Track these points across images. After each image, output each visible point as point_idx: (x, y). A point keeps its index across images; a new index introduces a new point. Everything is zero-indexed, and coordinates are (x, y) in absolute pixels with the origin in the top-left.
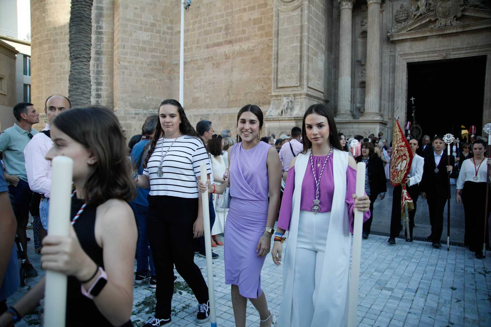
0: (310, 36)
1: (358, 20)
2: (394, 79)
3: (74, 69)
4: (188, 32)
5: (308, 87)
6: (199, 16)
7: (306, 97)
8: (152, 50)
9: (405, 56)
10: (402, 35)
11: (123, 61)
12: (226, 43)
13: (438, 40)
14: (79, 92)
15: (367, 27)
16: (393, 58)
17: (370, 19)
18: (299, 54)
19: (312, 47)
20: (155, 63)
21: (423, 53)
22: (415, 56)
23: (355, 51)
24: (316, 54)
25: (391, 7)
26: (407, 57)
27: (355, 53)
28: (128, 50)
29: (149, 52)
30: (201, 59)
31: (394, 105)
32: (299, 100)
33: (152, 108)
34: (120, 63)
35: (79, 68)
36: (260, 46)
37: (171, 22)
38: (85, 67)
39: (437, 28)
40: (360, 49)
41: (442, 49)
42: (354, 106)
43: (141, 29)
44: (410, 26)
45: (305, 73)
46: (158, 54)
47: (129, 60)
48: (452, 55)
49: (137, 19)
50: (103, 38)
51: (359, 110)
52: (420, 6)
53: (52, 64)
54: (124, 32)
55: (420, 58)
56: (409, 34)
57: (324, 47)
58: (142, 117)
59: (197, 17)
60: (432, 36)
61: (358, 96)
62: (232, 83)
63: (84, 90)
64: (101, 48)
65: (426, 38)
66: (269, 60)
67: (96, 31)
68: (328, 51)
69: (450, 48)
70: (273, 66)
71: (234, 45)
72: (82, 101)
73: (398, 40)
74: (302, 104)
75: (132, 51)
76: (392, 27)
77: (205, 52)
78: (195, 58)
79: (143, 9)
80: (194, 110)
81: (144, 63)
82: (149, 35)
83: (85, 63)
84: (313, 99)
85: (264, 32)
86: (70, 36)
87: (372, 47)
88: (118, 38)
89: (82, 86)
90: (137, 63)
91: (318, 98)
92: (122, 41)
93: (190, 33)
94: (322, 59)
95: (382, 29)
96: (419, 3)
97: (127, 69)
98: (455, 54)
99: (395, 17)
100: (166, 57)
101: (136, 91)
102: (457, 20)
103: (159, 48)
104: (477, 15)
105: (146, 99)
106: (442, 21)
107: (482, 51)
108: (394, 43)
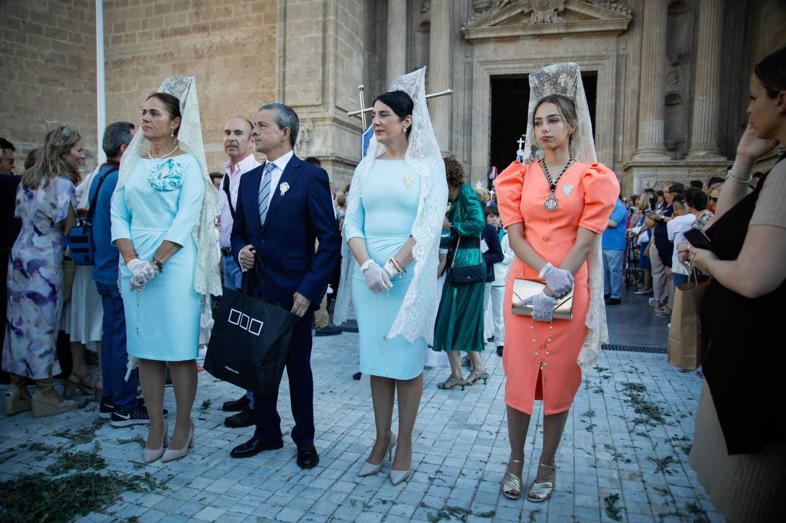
0: (339, 22)
1: (417, 2)
2: (472, 100)
4: (126, 6)
5: (336, 107)
7: (332, 123)
8: (54, 34)
9: (487, 65)
10: (483, 31)
12: (197, 30)
13: (534, 42)
15: (430, 15)
16: (469, 67)
17: (434, 2)
18: (320, 50)
19: (343, 41)
20: (62, 58)
21: (514, 61)
22: (501, 66)
23: (411, 52)
24: (349, 54)
26: (489, 67)
27: (411, 55)
29: (47, 36)
30: (151, 57)
31: (471, 141)
32: (322, 128)
36: (256, 39)
39: (532, 24)
41: (539, 56)
44: (495, 18)
45: (331, 84)
46: (67, 42)
55: (508, 69)
56: (493, 31)
57: (362, 43)
60: (526, 36)
62: (207, 99)
65: (515, 39)
66: (272, 63)
68: (369, 50)
69: (550, 56)
70: (277, 70)
71: (211, 33)
73: (474, 39)
74: (327, 134)
75: (11, 30)
76: (468, 17)
77: (159, 44)
78: (140, 55)
81: (39, 57)
84: (344, 127)
85: (263, 14)
87: (437, 47)
91: (352, 125)
93: (129, 7)
94: (359, 62)
95: (453, 19)
99: (473, 2)
100: (84, 48)
101: (22, 109)
102: (558, 15)
103: (71, 31)
104: (583, 11)
105: (47, 125)
106: (539, 15)
107: (592, 65)
108: (471, 43)
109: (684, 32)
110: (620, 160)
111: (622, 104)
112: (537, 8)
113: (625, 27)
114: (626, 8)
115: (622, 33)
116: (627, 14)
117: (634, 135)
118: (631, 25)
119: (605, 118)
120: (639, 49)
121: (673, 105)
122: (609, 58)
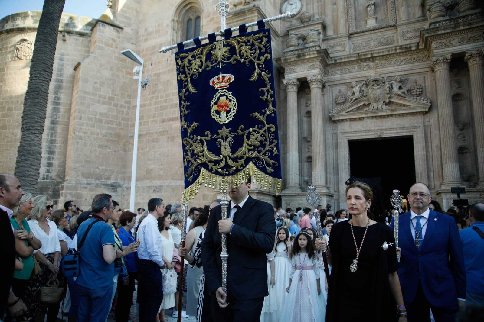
1: (303, 101)
2: (338, 154)
3: (25, 141)
4: (145, 107)
6: (156, 93)
8: (108, 123)
9: (345, 134)
10: (342, 115)
11: (79, 132)
13: (373, 120)
14: (27, 164)
15: (311, 108)
16: (335, 135)
17: (313, 101)
20: (111, 134)
21: (361, 131)
22: (354, 135)
25: (331, 91)
26: (347, 135)
27: (301, 130)
28: (84, 122)
29: (105, 124)
30: (156, 133)
31: (338, 178)
33: (105, 179)
34: (76, 133)
35: (30, 140)
37: (129, 96)
38: (36, 139)
39: (371, 110)
40: (305, 127)
41: (377, 128)
42: (302, 179)
43: (99, 102)
44: (348, 108)
46: (114, 126)
47: (84, 130)
48: (386, 134)
49: (96, 92)
50: (60, 108)
51: (307, 183)
52: (355, 92)
53: (4, 131)
54: (82, 104)
56: (348, 115)
58: (94, 187)
59: (154, 93)
60: (367, 117)
61: (305, 170)
63: (33, 161)
64: (56, 118)
65: (362, 118)
67: (54, 102)
69: (384, 128)
72: (30, 173)
73: (339, 120)
75: (88, 122)
76: (333, 108)
77: (161, 126)
78: (150, 131)
79: (102, 84)
80: (148, 181)
81: (100, 135)
82: (106, 108)
83: (37, 135)
86: (24, 109)
87: (316, 125)
88: (75, 111)
89: (31, 158)
90: (92, 133)
92: (79, 112)
93: (147, 107)
95: (324, 110)
96: (354, 89)
97: (82, 139)
98: (388, 133)
99: (335, 99)
100: (122, 129)
101: (89, 161)
102: (386, 104)
103: (116, 120)
104: (401, 102)
105: (99, 169)
106: (375, 105)
107: (409, 132)
108: (336, 122)
109: (464, 110)
110: (433, 188)
111: (431, 154)
112: (373, 102)
113: (427, 110)
114: (426, 99)
115: (426, 113)
116: (427, 102)
117: (440, 172)
118: (430, 108)
119: (421, 163)
120: (437, 121)
121: (463, 153)
122: (419, 127)
